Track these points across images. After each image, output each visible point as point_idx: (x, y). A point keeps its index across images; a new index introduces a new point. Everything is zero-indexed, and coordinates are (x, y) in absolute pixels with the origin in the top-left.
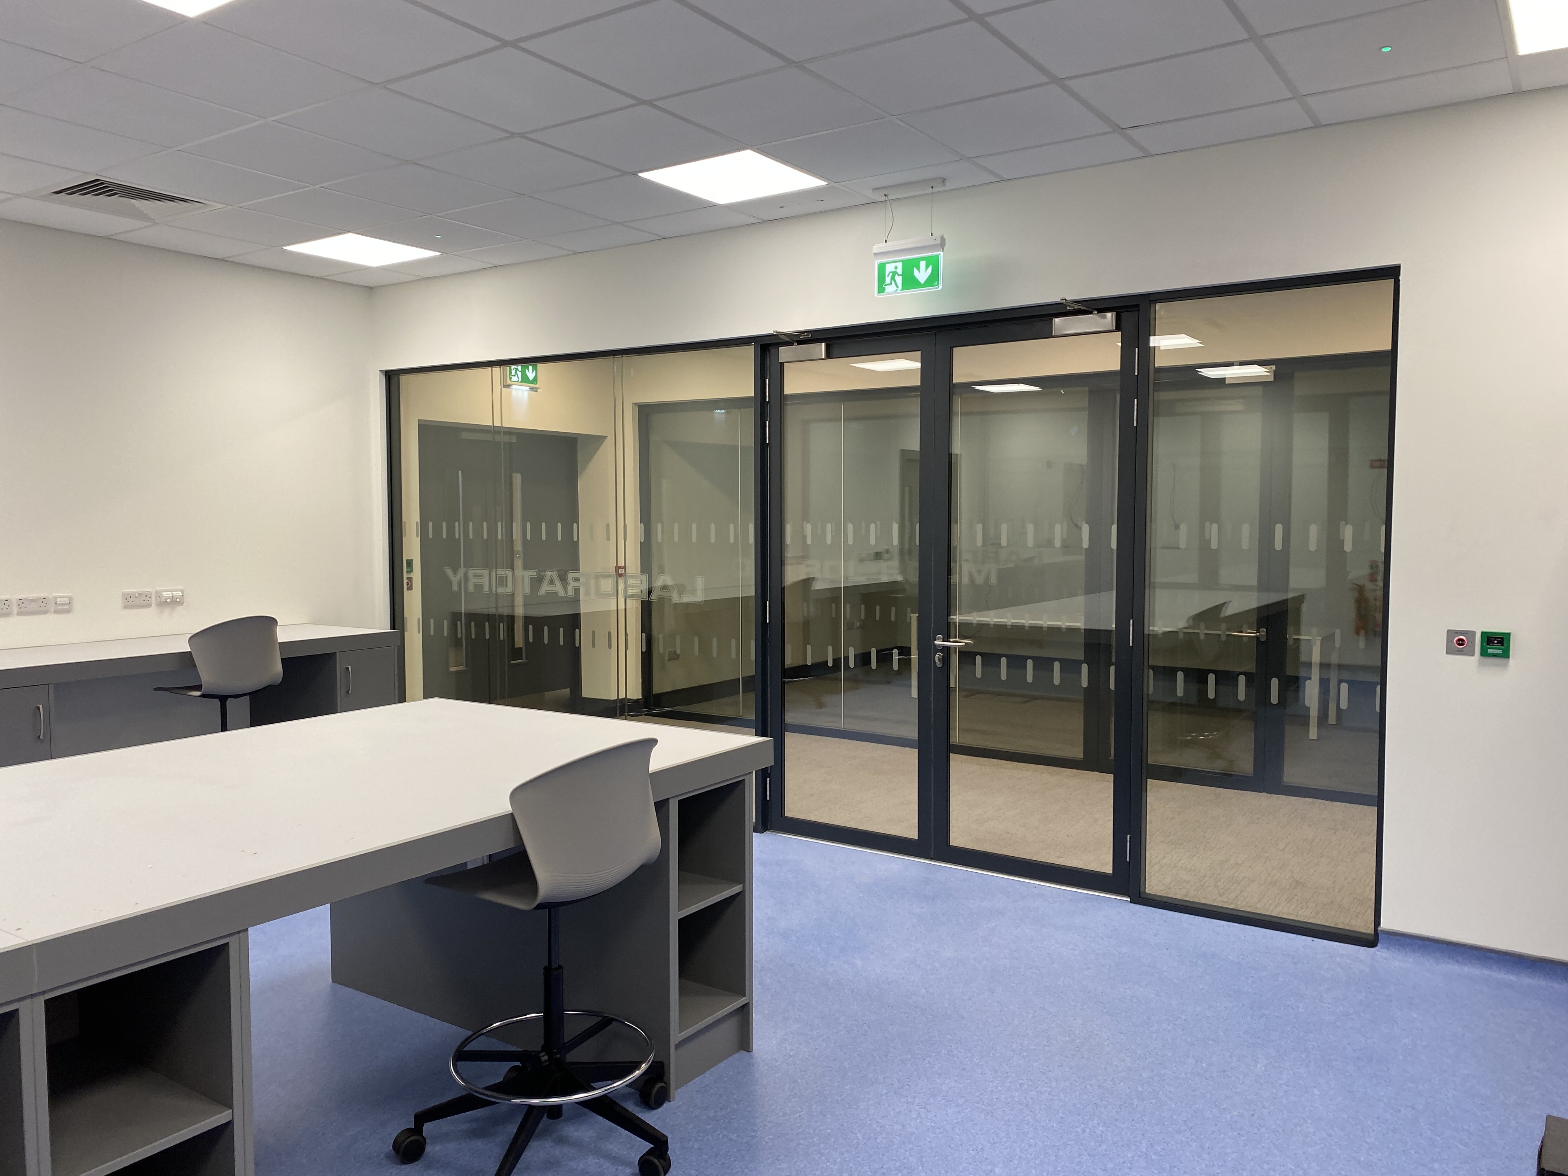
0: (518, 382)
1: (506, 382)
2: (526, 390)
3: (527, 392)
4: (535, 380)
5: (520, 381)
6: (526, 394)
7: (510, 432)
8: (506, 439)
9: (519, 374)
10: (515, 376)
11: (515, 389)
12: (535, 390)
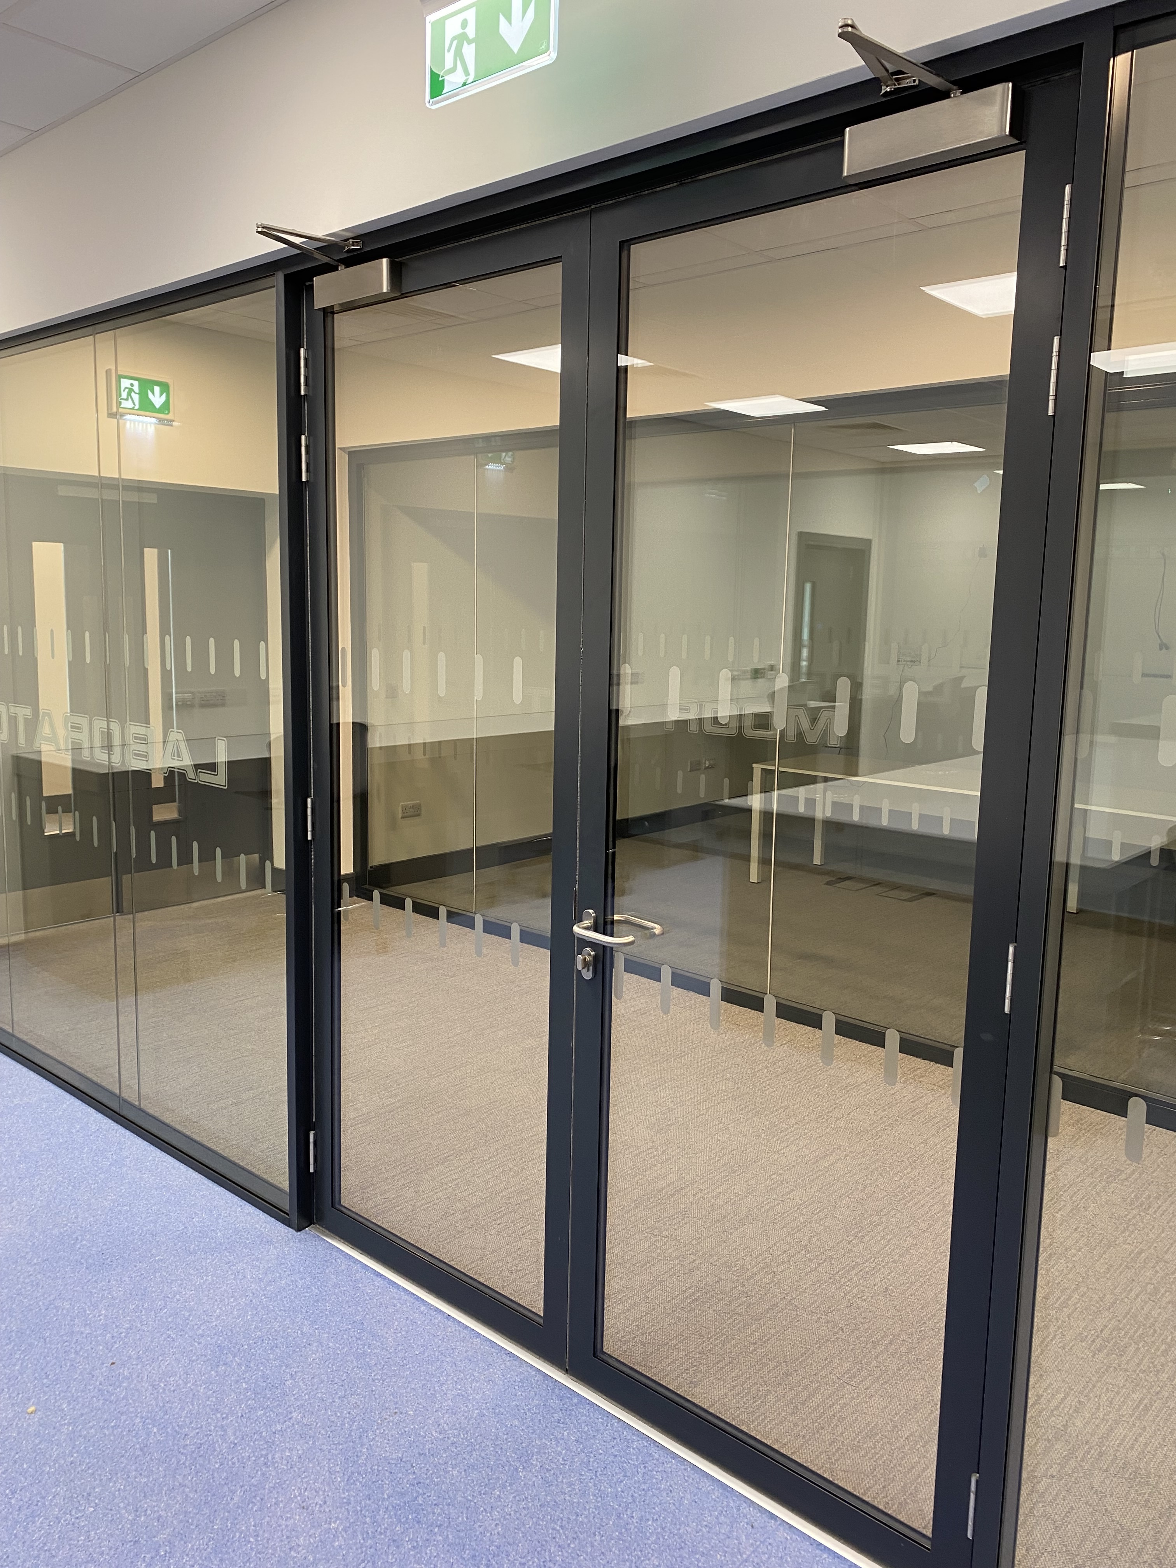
0: (133, 408)
1: (111, 410)
2: (151, 423)
3: (153, 426)
4: (166, 407)
5: (137, 407)
6: (151, 429)
7: (140, 487)
8: (134, 497)
9: (136, 397)
10: (127, 399)
11: (131, 420)
12: (169, 423)
